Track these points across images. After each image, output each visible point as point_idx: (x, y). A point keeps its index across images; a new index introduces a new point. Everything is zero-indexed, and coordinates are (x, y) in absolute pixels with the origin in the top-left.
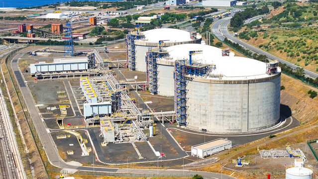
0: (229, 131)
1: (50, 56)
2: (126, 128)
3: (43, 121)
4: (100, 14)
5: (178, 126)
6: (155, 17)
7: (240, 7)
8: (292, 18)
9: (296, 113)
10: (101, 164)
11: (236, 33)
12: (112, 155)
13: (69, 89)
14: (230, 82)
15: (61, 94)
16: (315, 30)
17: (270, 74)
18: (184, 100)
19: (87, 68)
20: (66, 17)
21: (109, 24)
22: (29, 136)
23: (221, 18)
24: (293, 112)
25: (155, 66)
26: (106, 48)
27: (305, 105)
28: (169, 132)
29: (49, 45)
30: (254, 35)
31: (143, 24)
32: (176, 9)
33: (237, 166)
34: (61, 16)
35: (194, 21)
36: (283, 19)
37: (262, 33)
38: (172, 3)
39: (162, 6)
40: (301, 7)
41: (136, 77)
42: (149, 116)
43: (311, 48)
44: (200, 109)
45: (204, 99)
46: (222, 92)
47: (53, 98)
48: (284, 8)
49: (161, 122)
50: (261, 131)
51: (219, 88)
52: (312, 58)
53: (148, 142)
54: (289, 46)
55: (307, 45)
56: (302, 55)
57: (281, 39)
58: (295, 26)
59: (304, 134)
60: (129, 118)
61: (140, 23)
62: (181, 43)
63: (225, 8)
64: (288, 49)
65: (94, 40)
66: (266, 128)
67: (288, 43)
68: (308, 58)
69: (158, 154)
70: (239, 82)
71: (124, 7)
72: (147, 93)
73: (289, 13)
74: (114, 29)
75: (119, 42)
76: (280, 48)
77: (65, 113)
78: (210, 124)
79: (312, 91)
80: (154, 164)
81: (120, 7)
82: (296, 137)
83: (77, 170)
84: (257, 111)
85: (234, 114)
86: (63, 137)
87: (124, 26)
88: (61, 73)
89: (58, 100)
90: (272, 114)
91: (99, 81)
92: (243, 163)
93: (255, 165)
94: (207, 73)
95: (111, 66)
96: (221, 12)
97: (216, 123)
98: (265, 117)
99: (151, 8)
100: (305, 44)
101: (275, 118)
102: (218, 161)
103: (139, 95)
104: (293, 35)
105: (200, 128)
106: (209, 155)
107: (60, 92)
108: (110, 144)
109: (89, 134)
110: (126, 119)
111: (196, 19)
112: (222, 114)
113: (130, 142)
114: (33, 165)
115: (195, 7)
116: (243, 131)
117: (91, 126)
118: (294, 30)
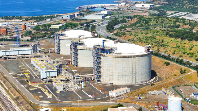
0: (126, 84)
1: (5, 47)
2: (67, 83)
3: (17, 81)
4: (25, 23)
5: (96, 82)
6: (61, 25)
7: (108, 19)
8: (143, 24)
9: (159, 74)
10: (60, 102)
11: (112, 33)
12: (64, 97)
13: (25, 64)
14: (126, 57)
15: (22, 67)
16: (159, 31)
17: (147, 52)
18: (99, 67)
19: (32, 53)
20: (5, 25)
21: (34, 29)
22: (12, 89)
23: (99, 25)
24: (157, 74)
25: (77, 50)
26: (39, 42)
27: (164, 69)
28: (92, 85)
29: (3, 41)
30: (124, 34)
31: (54, 29)
32: (70, 21)
33: (138, 99)
34: (2, 25)
35: (84, 27)
36: (138, 25)
37: (128, 33)
38: (67, 17)
39: (61, 19)
40: (148, 18)
41: (62, 58)
42: (79, 77)
43: (160, 40)
44: (109, 72)
45: (111, 66)
46: (121, 62)
47: (18, 69)
48: (137, 19)
49: (86, 80)
50: (143, 83)
51: (120, 60)
52: (161, 45)
53: (82, 90)
54: (146, 40)
55: (156, 39)
56: (154, 44)
57: (141, 36)
58: (147, 29)
59: (169, 83)
60: (68, 78)
61: (52, 29)
62: (87, 38)
63: (99, 20)
64: (146, 41)
65: (29, 38)
66: (145, 82)
67: (145, 38)
68: (159, 46)
69: (90, 96)
70: (131, 57)
71: (39, 20)
72: (71, 66)
73: (142, 22)
74: (38, 32)
75: (44, 39)
76: (141, 41)
77: (29, 77)
78: (115, 80)
79: (167, 62)
80: (90, 101)
81: (36, 20)
82: (165, 85)
83: (49, 105)
84: (140, 72)
85: (128, 74)
86: (33, 89)
87: (43, 30)
88: (17, 56)
89: (21, 70)
90: (148, 74)
91: (41, 60)
92: (141, 98)
93: (147, 98)
94: (113, 52)
95: (45, 52)
96: (98, 22)
97: (118, 80)
98: (144, 75)
99: (55, 20)
100: (155, 38)
101: (149, 77)
102: (127, 97)
103: (67, 67)
104: (148, 34)
105: (109, 83)
106: (119, 96)
107: (20, 66)
108: (61, 92)
109: (47, 87)
110: (66, 79)
111: (85, 26)
112: (122, 74)
113: (72, 90)
114: (21, 103)
115: (82, 20)
116: (133, 84)
117: (46, 83)
118: (146, 31)
